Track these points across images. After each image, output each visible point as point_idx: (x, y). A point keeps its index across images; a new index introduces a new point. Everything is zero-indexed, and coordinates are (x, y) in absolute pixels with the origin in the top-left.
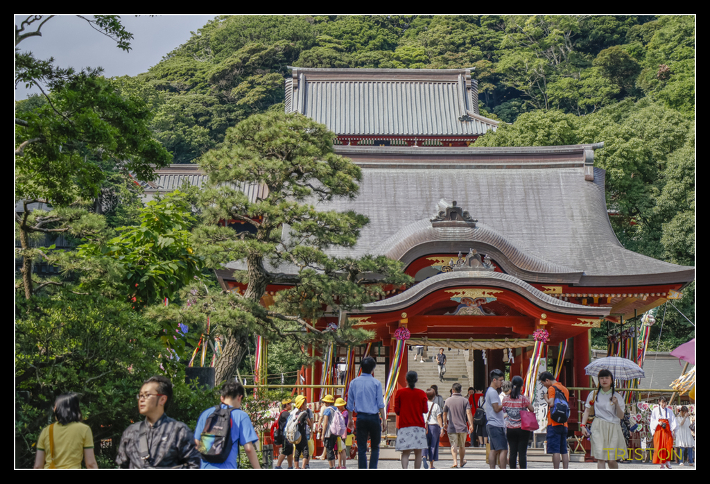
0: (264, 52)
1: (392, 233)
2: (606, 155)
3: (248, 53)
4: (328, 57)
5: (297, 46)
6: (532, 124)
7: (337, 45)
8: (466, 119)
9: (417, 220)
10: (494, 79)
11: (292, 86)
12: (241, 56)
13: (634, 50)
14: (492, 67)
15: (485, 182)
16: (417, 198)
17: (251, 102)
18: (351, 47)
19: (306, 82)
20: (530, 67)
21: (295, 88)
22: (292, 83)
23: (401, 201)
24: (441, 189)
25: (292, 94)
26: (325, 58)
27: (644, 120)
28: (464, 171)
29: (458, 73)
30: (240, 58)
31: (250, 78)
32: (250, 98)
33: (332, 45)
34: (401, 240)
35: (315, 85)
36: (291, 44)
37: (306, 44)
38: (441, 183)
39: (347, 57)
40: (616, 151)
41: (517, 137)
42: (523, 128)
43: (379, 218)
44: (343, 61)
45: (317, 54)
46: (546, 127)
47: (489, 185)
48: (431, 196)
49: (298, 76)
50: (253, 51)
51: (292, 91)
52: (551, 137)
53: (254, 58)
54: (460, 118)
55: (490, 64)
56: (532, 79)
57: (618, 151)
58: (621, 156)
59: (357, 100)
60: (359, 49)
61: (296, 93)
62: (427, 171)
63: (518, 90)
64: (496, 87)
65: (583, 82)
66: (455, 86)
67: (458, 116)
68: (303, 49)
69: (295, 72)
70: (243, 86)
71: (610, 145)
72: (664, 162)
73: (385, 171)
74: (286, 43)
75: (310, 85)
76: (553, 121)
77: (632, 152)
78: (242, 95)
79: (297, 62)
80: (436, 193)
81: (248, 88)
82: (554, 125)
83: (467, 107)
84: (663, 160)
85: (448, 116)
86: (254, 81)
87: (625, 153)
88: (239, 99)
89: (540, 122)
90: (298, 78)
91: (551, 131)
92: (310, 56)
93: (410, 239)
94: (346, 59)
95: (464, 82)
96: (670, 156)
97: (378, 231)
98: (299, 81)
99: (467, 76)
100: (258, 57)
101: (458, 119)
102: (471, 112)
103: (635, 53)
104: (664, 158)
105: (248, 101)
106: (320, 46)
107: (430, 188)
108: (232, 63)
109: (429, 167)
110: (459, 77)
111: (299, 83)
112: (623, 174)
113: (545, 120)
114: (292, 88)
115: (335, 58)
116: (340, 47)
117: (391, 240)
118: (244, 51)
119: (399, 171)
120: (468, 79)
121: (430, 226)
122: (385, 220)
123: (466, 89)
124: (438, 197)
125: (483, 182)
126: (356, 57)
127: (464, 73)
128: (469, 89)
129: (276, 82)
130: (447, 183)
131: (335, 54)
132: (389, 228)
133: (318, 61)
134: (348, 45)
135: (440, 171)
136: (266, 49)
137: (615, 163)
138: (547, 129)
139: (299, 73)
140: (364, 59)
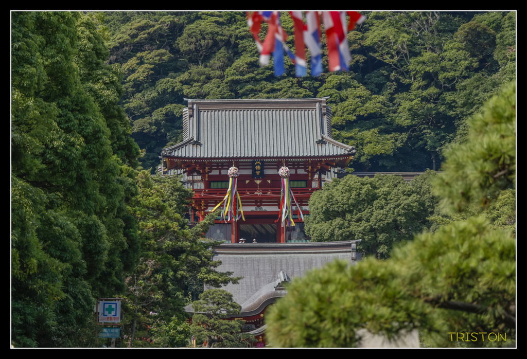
0: (151, 30)
1: (257, 290)
2: (395, 208)
3: (136, 29)
4: (211, 33)
5: (181, 21)
6: (348, 188)
7: (218, 19)
8: (322, 142)
9: (269, 283)
10: (363, 50)
11: (188, 114)
12: (129, 32)
13: (493, 23)
14: (362, 39)
15: (303, 261)
16: (269, 271)
17: (141, 78)
18: (231, 18)
19: (199, 112)
20: (395, 43)
21: (191, 116)
22: (188, 112)
23: (261, 272)
24: (281, 266)
25: (188, 121)
26: (207, 34)
27: (421, 181)
28: (293, 255)
29: (316, 102)
30: (129, 35)
31: (139, 54)
32: (141, 74)
33: (214, 19)
34: (261, 296)
35: (206, 113)
36: (176, 19)
37: (189, 18)
38: (281, 262)
39: (228, 30)
40: (401, 205)
41: (339, 196)
42: (343, 190)
43: (250, 282)
44: (224, 36)
45: (200, 30)
46: (358, 189)
47: (305, 263)
48: (276, 269)
49: (193, 106)
50: (142, 28)
51: (188, 119)
52: (360, 196)
53: (143, 36)
54: (316, 142)
55: (360, 35)
56: (398, 53)
57: (402, 205)
58: (403, 209)
59: (238, 126)
60: (238, 20)
61: (191, 121)
62: (274, 255)
63: (385, 63)
64: (366, 58)
65: (445, 53)
66: (314, 112)
67: (316, 140)
68: (188, 23)
69: (190, 103)
70: (133, 62)
71: (397, 201)
72: (432, 210)
73: (254, 256)
74: (172, 19)
75: (202, 113)
76: (363, 184)
77: (410, 206)
78: (133, 71)
79: (181, 38)
80: (278, 267)
81: (137, 64)
82: (363, 187)
83: (322, 132)
84: (432, 208)
85: (308, 139)
86: (142, 57)
87: (406, 207)
88: (129, 74)
89: (353, 186)
90: (192, 109)
91: (361, 192)
92: (194, 32)
93: (265, 296)
94: (227, 33)
95: (321, 109)
96: (437, 206)
97: (250, 289)
98: (193, 110)
99: (323, 104)
100: (146, 35)
101: (315, 142)
102: (326, 135)
103: (494, 25)
104: (433, 207)
105: (139, 77)
106: (202, 19)
107: (276, 265)
108: (121, 40)
109: (275, 253)
110: (317, 104)
111: (193, 112)
112: (405, 221)
113: (357, 184)
114: (188, 117)
115: (217, 33)
116: (221, 20)
117: (256, 294)
118: (133, 27)
119: (261, 256)
120: (324, 107)
121: (274, 290)
122: (254, 283)
123: (322, 115)
124: (279, 270)
125: (302, 261)
126: (237, 31)
127: (320, 102)
128: (325, 114)
129: (163, 58)
130: (284, 262)
131: (217, 29)
132: (256, 288)
133: (201, 37)
134: (229, 17)
135: (281, 255)
136: (154, 26)
137: (400, 213)
138: (358, 191)
139: (193, 104)
140: (243, 34)
